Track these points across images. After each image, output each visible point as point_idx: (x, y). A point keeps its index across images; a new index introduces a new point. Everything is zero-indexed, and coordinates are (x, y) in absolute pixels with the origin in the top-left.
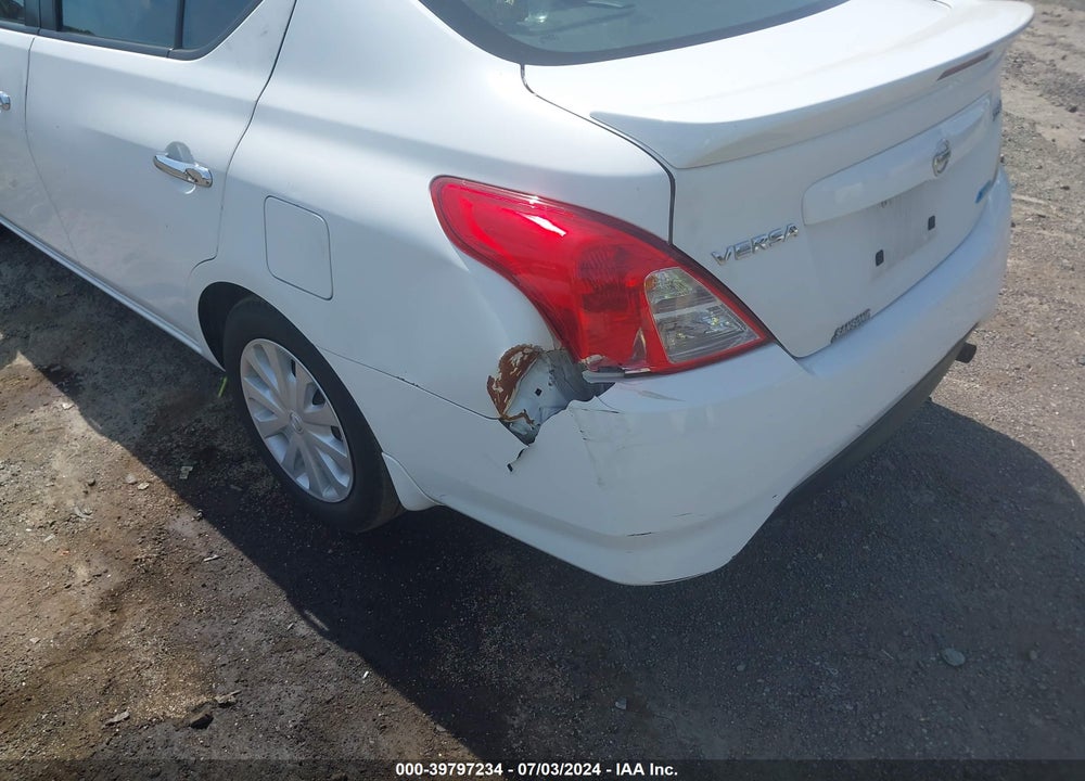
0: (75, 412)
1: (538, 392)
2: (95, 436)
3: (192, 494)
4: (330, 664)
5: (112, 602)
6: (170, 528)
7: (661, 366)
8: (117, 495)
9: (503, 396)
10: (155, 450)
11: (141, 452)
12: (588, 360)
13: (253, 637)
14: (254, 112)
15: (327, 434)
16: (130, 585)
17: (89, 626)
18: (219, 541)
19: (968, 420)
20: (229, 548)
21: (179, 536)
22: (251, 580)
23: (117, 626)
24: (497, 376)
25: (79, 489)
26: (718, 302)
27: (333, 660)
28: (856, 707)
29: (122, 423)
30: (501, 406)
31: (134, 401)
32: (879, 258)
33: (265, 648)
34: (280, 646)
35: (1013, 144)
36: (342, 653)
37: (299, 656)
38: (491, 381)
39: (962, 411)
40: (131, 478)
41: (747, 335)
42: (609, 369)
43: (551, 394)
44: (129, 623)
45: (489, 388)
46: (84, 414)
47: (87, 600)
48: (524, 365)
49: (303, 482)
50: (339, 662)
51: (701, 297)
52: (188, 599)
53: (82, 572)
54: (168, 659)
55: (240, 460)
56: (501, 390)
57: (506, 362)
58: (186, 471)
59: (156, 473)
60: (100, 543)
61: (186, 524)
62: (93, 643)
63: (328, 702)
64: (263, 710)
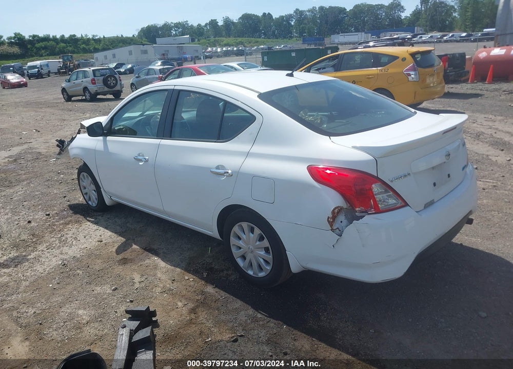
0: (160, 260)
1: (341, 222)
2: (169, 266)
3: (209, 280)
4: (272, 325)
5: (193, 311)
6: (205, 291)
7: (378, 211)
8: (183, 283)
9: (332, 222)
10: (192, 269)
11: (187, 270)
12: (357, 209)
13: (244, 319)
14: (248, 154)
15: (262, 251)
16: (197, 307)
17: (188, 318)
18: (223, 293)
19: (477, 250)
20: (227, 295)
21: (209, 293)
22: (238, 303)
23: (197, 317)
24: (331, 216)
25: (170, 282)
26: (391, 193)
27: (272, 323)
28: (452, 329)
29: (177, 263)
30: (331, 226)
31: (179, 256)
32: (435, 184)
33: (249, 321)
34: (254, 320)
35: (480, 163)
36: (275, 321)
37: (261, 323)
38: (329, 218)
39: (474, 247)
40: (187, 278)
41: (400, 203)
42: (363, 212)
43: (345, 222)
44: (201, 317)
45: (328, 220)
46: (163, 260)
47: (185, 311)
48: (338, 213)
49: (251, 272)
50: (275, 324)
51: (386, 192)
52: (218, 309)
53: (180, 304)
54: (217, 325)
55: (223, 271)
56: (332, 220)
57: (333, 212)
58: (205, 275)
59: (195, 276)
60: (182, 296)
61: (210, 289)
62: (191, 322)
63: (275, 334)
64: (254, 337)
